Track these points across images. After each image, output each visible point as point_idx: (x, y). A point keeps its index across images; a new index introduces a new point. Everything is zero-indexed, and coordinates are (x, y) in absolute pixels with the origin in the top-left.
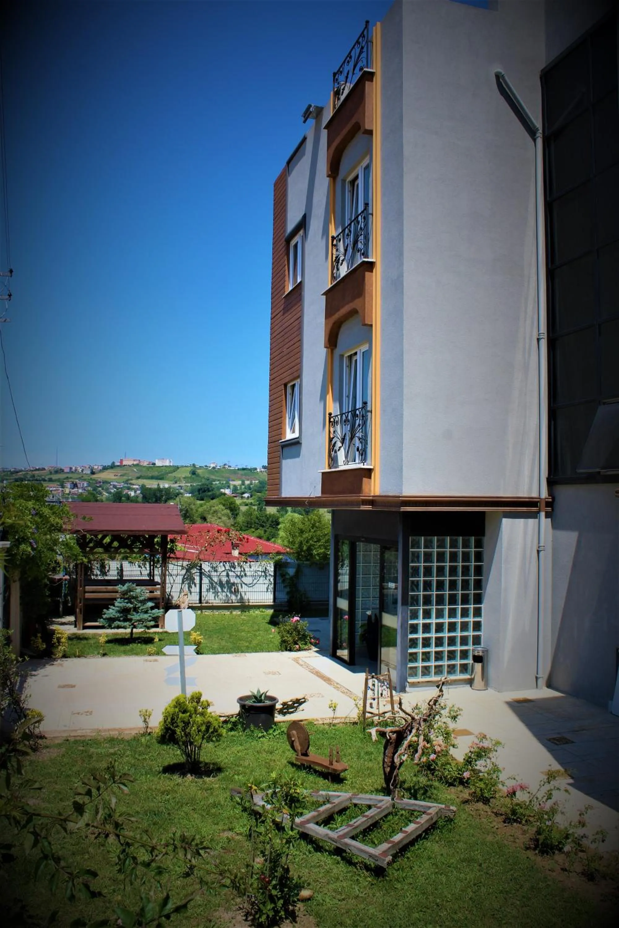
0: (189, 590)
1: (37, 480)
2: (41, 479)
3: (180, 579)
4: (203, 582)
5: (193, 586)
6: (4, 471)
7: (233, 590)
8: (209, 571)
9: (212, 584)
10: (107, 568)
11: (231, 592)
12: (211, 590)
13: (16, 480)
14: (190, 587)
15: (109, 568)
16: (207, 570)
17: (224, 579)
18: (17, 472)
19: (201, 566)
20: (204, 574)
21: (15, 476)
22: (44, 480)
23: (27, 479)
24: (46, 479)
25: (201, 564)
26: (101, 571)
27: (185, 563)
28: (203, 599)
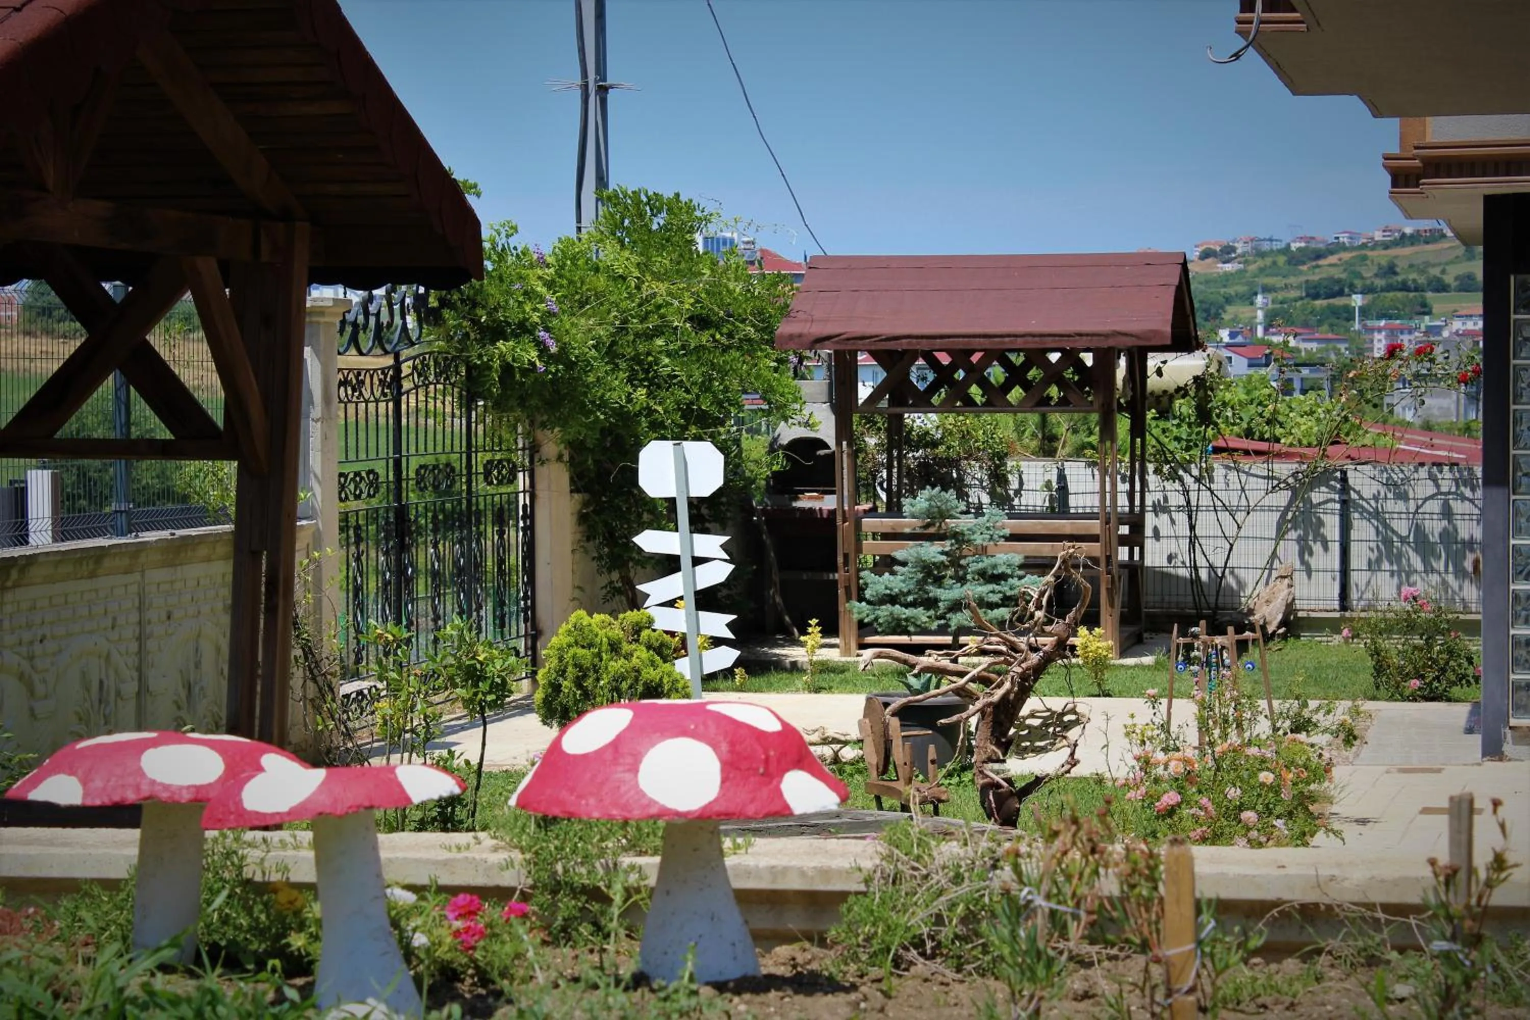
0: (1303, 562)
1: (1404, 287)
2: (1422, 280)
3: (1266, 523)
4: (1354, 535)
5: (1317, 547)
6: (1262, 255)
7: (1468, 565)
8: (1376, 498)
9: (1388, 542)
10: (1015, 485)
11: (1460, 573)
12: (1386, 565)
13: (1314, 292)
14: (1305, 550)
15: (1021, 483)
16: (1367, 494)
17: (1435, 527)
18: (1319, 255)
19: (1344, 480)
20: (1358, 507)
21: (1310, 274)
22: (1441, 287)
23: (1358, 283)
24: (1449, 279)
25: (1344, 473)
26: (992, 494)
27: (1283, 469)
28: (1354, 595)
